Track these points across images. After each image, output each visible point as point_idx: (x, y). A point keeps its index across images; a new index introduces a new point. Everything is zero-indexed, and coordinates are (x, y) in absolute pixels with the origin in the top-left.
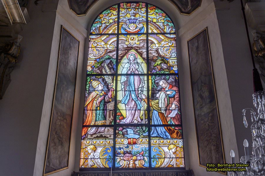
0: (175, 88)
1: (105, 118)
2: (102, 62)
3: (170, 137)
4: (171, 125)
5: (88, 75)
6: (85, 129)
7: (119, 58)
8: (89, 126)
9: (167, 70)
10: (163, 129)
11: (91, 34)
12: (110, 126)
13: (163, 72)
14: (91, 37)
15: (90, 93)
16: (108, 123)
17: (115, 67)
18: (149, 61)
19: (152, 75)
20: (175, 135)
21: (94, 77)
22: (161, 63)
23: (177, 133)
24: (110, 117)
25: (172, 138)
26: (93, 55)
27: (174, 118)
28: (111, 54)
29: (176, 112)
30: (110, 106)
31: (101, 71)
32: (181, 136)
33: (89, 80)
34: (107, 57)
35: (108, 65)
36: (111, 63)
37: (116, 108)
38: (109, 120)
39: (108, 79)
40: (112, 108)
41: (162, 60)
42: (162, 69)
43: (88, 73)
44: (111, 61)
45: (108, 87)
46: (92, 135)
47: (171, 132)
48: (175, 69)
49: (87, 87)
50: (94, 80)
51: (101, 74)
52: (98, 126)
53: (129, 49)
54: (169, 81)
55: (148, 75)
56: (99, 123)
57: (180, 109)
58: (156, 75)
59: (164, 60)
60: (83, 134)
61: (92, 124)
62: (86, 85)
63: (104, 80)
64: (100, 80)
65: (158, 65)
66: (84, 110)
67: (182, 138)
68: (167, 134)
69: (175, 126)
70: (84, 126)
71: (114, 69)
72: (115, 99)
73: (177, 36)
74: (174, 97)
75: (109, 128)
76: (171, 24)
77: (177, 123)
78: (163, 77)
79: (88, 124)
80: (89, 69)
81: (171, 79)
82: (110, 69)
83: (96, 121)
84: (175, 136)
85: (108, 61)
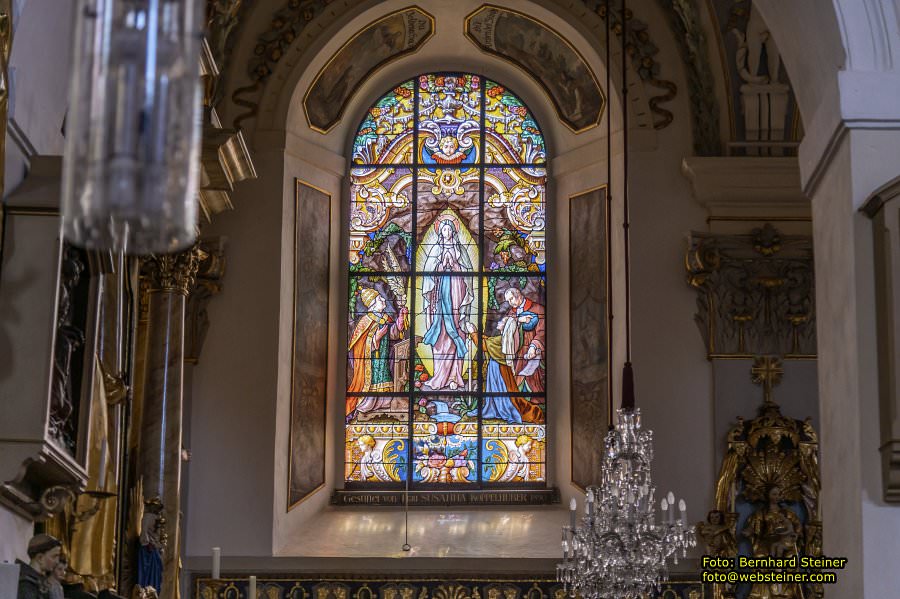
0: (538, 309)
1: (390, 377)
2: (382, 242)
3: (520, 420)
4: (525, 394)
5: (352, 274)
6: (351, 401)
7: (419, 231)
8: (360, 394)
9: (522, 263)
10: (508, 402)
11: (354, 165)
12: (401, 394)
13: (513, 268)
14: (355, 172)
15: (357, 318)
16: (397, 389)
17: (409, 254)
18: (483, 239)
19: (490, 274)
20: (530, 415)
21: (364, 280)
22: (510, 246)
23: (536, 410)
24: (400, 375)
25: (525, 422)
26: (361, 224)
27: (529, 378)
28: (400, 221)
29: (536, 364)
30: (401, 350)
31: (380, 265)
32: (544, 417)
33: (354, 288)
34: (391, 228)
35: (394, 250)
36: (401, 243)
37: (413, 354)
38: (400, 380)
39: (396, 285)
40: (405, 355)
41: (513, 237)
42: (511, 261)
43: (352, 268)
44: (401, 239)
45: (395, 306)
46: (365, 414)
47: (523, 410)
48: (541, 260)
49: (351, 305)
50: (365, 286)
51: (381, 273)
52: (377, 395)
53: (440, 206)
54: (526, 291)
55: (480, 275)
56: (380, 388)
57: (544, 359)
58: (497, 275)
59: (518, 238)
60: (348, 412)
61: (366, 389)
62: (349, 298)
63: (386, 286)
64: (379, 286)
65: (503, 250)
66: (348, 358)
67: (545, 423)
68: (516, 413)
69: (532, 395)
70: (349, 395)
71: (407, 262)
72: (410, 332)
73: (550, 172)
74: (533, 329)
75: (399, 399)
76: (537, 140)
77: (536, 390)
78: (514, 280)
79: (356, 390)
80: (354, 258)
81: (531, 287)
82: (399, 259)
83: (373, 382)
84: (531, 418)
85: (395, 239)
